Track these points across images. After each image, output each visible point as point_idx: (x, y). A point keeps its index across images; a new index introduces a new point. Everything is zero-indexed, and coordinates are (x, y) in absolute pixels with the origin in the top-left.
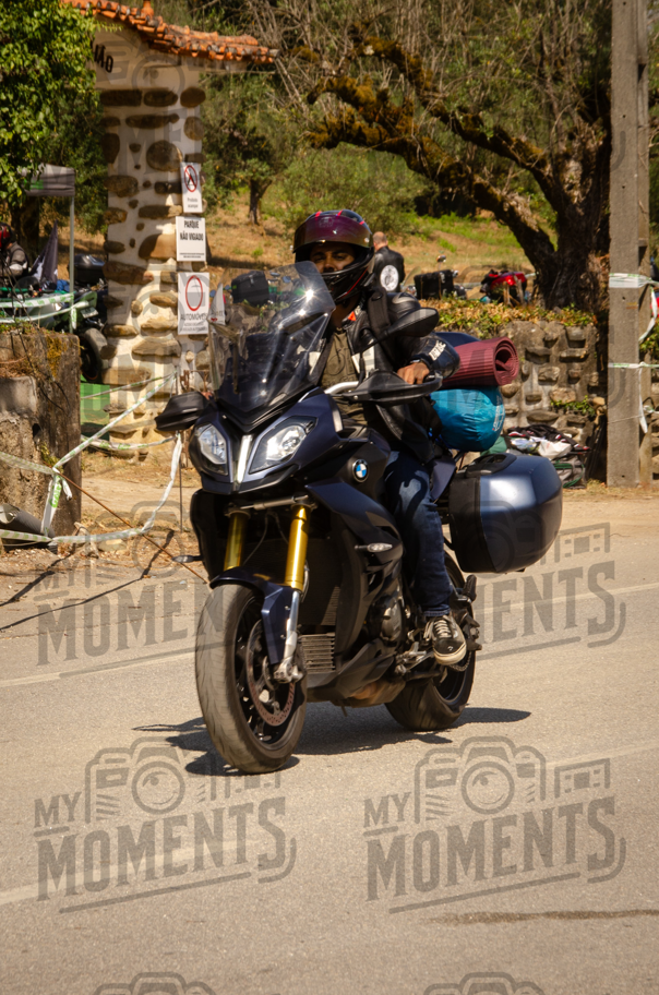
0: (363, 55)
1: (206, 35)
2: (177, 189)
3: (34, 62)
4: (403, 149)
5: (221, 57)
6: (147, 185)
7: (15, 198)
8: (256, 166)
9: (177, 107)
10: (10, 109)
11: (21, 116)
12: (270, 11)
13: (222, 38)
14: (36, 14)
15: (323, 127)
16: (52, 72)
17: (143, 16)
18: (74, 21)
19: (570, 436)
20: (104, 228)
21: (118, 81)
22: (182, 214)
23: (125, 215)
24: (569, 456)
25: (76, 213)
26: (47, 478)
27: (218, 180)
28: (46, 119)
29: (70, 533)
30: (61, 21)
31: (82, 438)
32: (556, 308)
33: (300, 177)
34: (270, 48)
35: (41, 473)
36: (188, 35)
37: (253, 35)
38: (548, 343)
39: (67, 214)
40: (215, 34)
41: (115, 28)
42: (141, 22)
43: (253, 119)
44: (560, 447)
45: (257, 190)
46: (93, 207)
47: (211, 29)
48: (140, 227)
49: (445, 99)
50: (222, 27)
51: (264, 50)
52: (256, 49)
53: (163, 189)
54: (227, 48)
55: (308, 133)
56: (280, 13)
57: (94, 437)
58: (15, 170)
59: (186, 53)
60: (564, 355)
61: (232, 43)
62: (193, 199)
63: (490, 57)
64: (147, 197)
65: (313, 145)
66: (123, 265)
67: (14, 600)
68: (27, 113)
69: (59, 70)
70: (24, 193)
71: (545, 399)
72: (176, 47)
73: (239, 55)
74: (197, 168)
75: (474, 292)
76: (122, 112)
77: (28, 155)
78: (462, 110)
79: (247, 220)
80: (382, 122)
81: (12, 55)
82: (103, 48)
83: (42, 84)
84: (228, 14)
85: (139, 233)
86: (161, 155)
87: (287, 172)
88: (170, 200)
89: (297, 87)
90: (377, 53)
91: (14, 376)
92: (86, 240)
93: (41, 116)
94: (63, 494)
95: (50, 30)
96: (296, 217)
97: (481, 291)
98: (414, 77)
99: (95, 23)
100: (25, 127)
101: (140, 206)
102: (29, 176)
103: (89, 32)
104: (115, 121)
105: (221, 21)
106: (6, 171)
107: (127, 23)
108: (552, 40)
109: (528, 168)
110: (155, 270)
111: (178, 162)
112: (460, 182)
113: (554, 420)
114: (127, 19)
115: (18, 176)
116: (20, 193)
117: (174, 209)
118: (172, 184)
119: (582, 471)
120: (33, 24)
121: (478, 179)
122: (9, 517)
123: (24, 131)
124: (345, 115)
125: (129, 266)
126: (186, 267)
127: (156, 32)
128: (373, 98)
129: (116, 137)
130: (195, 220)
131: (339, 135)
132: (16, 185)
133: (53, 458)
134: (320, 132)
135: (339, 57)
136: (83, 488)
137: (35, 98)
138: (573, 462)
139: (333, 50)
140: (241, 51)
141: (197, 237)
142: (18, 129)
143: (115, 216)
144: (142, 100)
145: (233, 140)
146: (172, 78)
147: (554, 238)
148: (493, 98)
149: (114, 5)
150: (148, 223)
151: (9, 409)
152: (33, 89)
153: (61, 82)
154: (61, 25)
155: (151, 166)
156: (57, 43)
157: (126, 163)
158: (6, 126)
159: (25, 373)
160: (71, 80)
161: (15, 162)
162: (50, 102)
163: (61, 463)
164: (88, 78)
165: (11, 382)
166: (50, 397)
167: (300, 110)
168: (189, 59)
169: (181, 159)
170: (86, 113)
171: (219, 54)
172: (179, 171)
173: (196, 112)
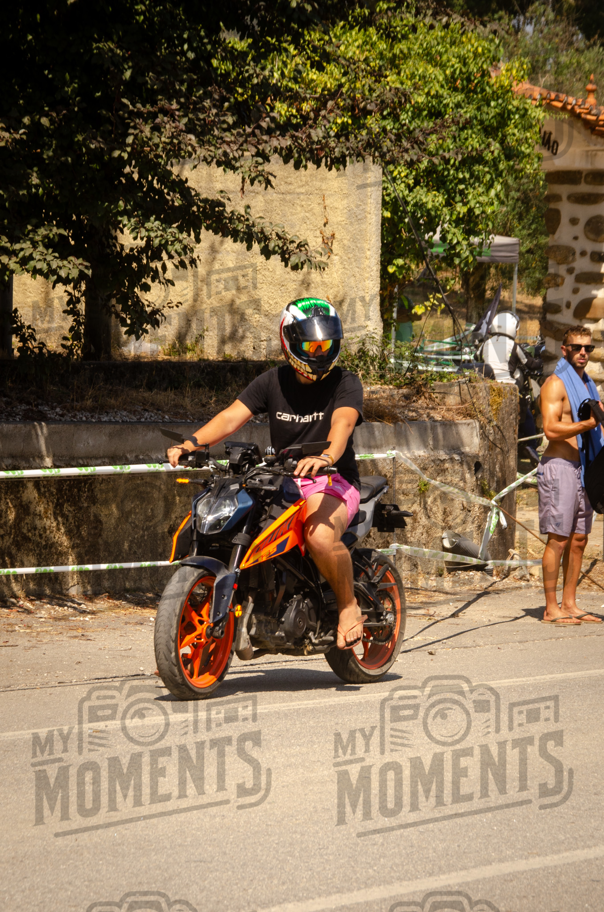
3: (489, 145)
6: (583, 254)
7: (467, 264)
10: (466, 186)
11: (475, 192)
14: (493, 104)
16: (504, 154)
17: (587, 106)
18: (526, 110)
20: (543, 291)
21: (561, 163)
23: (563, 280)
25: (519, 278)
26: (487, 509)
28: (497, 195)
29: (504, 558)
30: (514, 110)
31: (518, 475)
35: (481, 505)
39: (511, 279)
41: (562, 115)
42: (585, 111)
46: (534, 273)
48: (576, 291)
53: (598, 258)
57: (529, 474)
58: (468, 239)
64: (582, 265)
66: (559, 323)
67: (454, 615)
68: (481, 190)
69: (510, 153)
70: (475, 259)
76: (564, 190)
77: (480, 226)
81: (470, 139)
82: (550, 134)
83: (495, 165)
85: (575, 296)
86: (597, 227)
91: (459, 419)
92: (527, 302)
93: (492, 193)
94: (499, 523)
95: (503, 118)
99: (544, 111)
100: (478, 202)
101: (576, 272)
102: (481, 244)
103: (538, 120)
104: (556, 198)
106: (460, 240)
107: (572, 112)
114: (573, 108)
115: (470, 245)
116: (471, 259)
120: (492, 110)
122: (452, 543)
123: (477, 205)
125: (564, 325)
127: (597, 120)
129: (557, 212)
132: (467, 253)
133: (492, 493)
136: (517, 519)
137: (488, 177)
142: (472, 204)
143: (553, 281)
144: (583, 180)
149: (562, 96)
150: (583, 288)
151: (455, 448)
152: (487, 169)
153: (512, 163)
154: (514, 114)
155: (588, 238)
156: (511, 129)
157: (565, 235)
158: (462, 201)
159: (470, 416)
160: (521, 161)
161: (469, 232)
162: (501, 180)
163: (496, 497)
164: (536, 160)
165: (456, 425)
166: (491, 438)
170: (531, 190)
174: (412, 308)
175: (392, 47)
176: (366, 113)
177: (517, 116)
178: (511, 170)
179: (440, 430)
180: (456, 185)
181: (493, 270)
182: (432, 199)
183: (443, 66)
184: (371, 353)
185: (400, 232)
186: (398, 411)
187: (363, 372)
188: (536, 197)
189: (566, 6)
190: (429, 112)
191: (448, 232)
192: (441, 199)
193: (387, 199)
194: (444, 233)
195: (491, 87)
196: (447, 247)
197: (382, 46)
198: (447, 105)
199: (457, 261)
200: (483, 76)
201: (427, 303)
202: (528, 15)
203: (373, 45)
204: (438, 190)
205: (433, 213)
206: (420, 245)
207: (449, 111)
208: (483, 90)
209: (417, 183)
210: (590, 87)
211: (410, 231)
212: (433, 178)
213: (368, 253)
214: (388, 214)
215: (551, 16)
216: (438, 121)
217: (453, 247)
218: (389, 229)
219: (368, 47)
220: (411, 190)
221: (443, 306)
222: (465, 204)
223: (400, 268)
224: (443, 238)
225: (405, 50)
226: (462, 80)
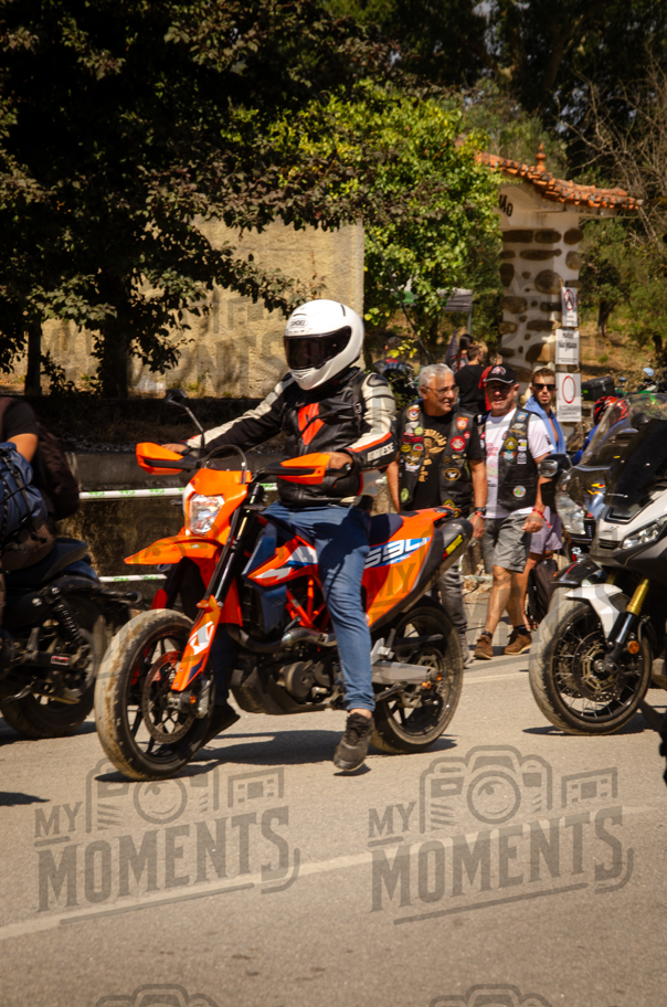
1: (587, 187)
2: (559, 308)
3: (453, 207)
5: (597, 205)
6: (534, 304)
8: (609, 289)
9: (560, 245)
10: (434, 243)
11: (442, 249)
13: (599, 190)
14: (457, 170)
16: (467, 215)
17: (538, 172)
18: (486, 176)
21: (515, 223)
22: (564, 328)
23: (516, 327)
28: (461, 252)
30: (475, 176)
33: (644, 299)
34: (636, 198)
36: (571, 189)
37: (622, 187)
40: (593, 187)
41: (516, 181)
42: (537, 177)
47: (589, 182)
48: (527, 337)
50: (597, 181)
51: (632, 200)
52: (626, 199)
53: (548, 308)
54: (602, 198)
55: (662, 265)
56: (645, 170)
58: (435, 291)
59: (571, 202)
61: (605, 194)
64: (533, 314)
68: (447, 247)
69: (472, 214)
70: (442, 308)
72: (563, 197)
73: (612, 204)
74: (574, 291)
76: (517, 247)
77: (446, 280)
79: (596, 332)
81: (437, 202)
82: (506, 197)
83: (459, 225)
84: (603, 171)
85: (527, 342)
86: (546, 281)
87: (632, 295)
88: (553, 317)
89: (655, 229)
93: (457, 250)
95: (467, 184)
96: (639, 331)
99: (501, 178)
100: (445, 258)
101: (528, 320)
102: (447, 296)
103: (496, 185)
104: (511, 254)
105: (596, 177)
106: (429, 291)
107: (526, 178)
111: (559, 287)
114: (526, 175)
115: (437, 296)
116: (439, 308)
117: (556, 324)
118: (555, 304)
120: (453, 180)
123: (444, 261)
125: (517, 367)
126: (562, 369)
127: (547, 186)
129: (512, 267)
130: (571, 332)
132: (435, 303)
137: (453, 235)
140: (613, 200)
141: (571, 346)
142: (439, 259)
143: (509, 328)
144: (533, 239)
146: (562, 222)
149: (517, 164)
150: (535, 334)
152: (452, 229)
153: (473, 223)
154: (476, 179)
155: (538, 290)
156: (472, 193)
157: (517, 288)
158: (430, 257)
160: (481, 222)
161: (436, 284)
162: (464, 239)
164: (494, 220)
167: (656, 247)
168: (572, 206)
169: (562, 284)
170: (478, 247)
171: (596, 202)
172: (560, 294)
173: (575, 247)
175: (368, 120)
177: (478, 182)
178: (473, 229)
180: (425, 242)
182: (404, 255)
183: (413, 137)
185: (375, 284)
190: (401, 177)
191: (418, 284)
192: (412, 255)
193: (367, 255)
194: (414, 285)
195: (455, 155)
196: (417, 297)
197: (359, 118)
198: (416, 172)
199: (426, 309)
200: (448, 145)
201: (401, 348)
203: (351, 117)
204: (409, 247)
205: (405, 267)
206: (393, 296)
207: (418, 177)
208: (448, 158)
209: (390, 240)
210: (540, 155)
211: (383, 283)
212: (405, 236)
214: (368, 270)
217: (422, 297)
218: (369, 280)
219: (346, 119)
220: (385, 246)
221: (415, 350)
222: (433, 259)
223: (375, 317)
224: (414, 290)
225: (380, 122)
226: (430, 149)
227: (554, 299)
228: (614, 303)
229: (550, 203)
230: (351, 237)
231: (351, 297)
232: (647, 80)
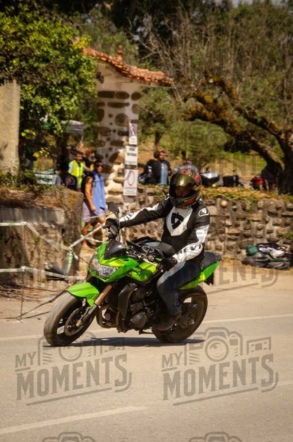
0: (208, 83)
1: (144, 70)
2: (127, 134)
3: (71, 77)
4: (222, 124)
5: (149, 80)
6: (115, 131)
7: (60, 133)
8: (159, 126)
9: (129, 100)
10: (60, 96)
11: (64, 99)
12: (171, 62)
13: (150, 72)
14: (73, 57)
15: (189, 112)
16: (79, 81)
17: (118, 61)
18: (89, 61)
19: (284, 248)
21: (106, 87)
22: (129, 145)
23: (105, 144)
24: (283, 257)
27: (143, 131)
28: (75, 102)
29: (74, 275)
30: (83, 60)
31: (82, 236)
32: (282, 194)
33: (177, 132)
34: (170, 77)
35: (64, 249)
36: (136, 70)
37: (163, 71)
38: (278, 209)
40: (147, 70)
41: (106, 65)
42: (117, 63)
43: (158, 107)
44: (279, 253)
45: (158, 136)
46: (90, 139)
47: (145, 68)
48: (110, 149)
49: (241, 104)
50: (150, 67)
51: (168, 78)
52: (164, 77)
53: (121, 134)
54: (152, 76)
55: (183, 114)
56: (175, 63)
57: (87, 235)
58: (61, 122)
59: (135, 77)
60: (284, 214)
61: (154, 74)
62: (133, 139)
63: (261, 87)
64: (114, 137)
65: (185, 120)
67: (51, 302)
68: (67, 98)
69: (81, 81)
71: (275, 232)
72: (131, 75)
73: (157, 80)
74: (136, 125)
75: (247, 186)
76: (106, 100)
77: (66, 116)
78: (249, 108)
79: (153, 149)
80: (215, 112)
81: (62, 74)
82: (100, 73)
83: (74, 87)
84: (153, 62)
85: (110, 152)
86: (121, 119)
87: (171, 129)
88: (124, 139)
89: (180, 95)
90: (214, 83)
91: (56, 208)
93: (73, 100)
95: (79, 64)
96: (174, 149)
97: (250, 185)
98: (229, 93)
99: (98, 62)
100: (66, 104)
101: (111, 140)
102: (67, 125)
103: (95, 66)
104: (102, 104)
105: (150, 65)
106: (57, 122)
107: (111, 63)
108: (288, 82)
109: (274, 135)
110: (116, 167)
111: (128, 123)
112: (246, 139)
113: (278, 241)
114: (111, 62)
115: (62, 125)
116: (62, 131)
117: (126, 143)
118: (125, 132)
119: (288, 263)
120: (71, 62)
121: (253, 138)
122: (49, 267)
123: (65, 106)
124: (199, 107)
126: (128, 167)
127: (123, 68)
128: (211, 101)
129: (102, 111)
130: (133, 147)
131: (196, 116)
132: (60, 128)
133: (69, 243)
134: (188, 114)
135: (198, 82)
137: (71, 92)
138: (285, 259)
139: (196, 80)
140: (158, 78)
141: (134, 155)
142: (63, 105)
143: (101, 144)
144: (115, 96)
145: (150, 115)
146: (130, 88)
147: (283, 165)
148: (262, 104)
149: (106, 55)
150: (114, 148)
151: (53, 222)
152: (70, 89)
153: (82, 86)
154: (83, 62)
155: (117, 124)
156: (82, 70)
157: (106, 122)
158: (58, 103)
159: (60, 207)
160: (86, 86)
161: (61, 118)
162: (77, 94)
163: (72, 246)
164: (93, 85)
165: (54, 210)
166: (70, 218)
167: (180, 104)
168: (136, 80)
169: (130, 121)
170: (90, 99)
171: (148, 78)
172: (128, 127)
173: (137, 102)
174: (33, 154)
175: (25, 27)
176: (13, 58)
177: (85, 64)
178: (82, 89)
179: (46, 213)
180: (56, 95)
181: (70, 137)
182: (44, 101)
183: (50, 37)
184: (13, 175)
185: (28, 117)
186: (25, 203)
187: (9, 184)
188: (92, 103)
189: (107, 11)
190: (43, 59)
191: (51, 118)
192: (48, 102)
193: (22, 100)
194: (49, 118)
195: (73, 49)
196: (50, 125)
197: (21, 25)
198: (51, 57)
199: (55, 132)
200: (69, 43)
201: (41, 152)
202: (89, 14)
203: (16, 25)
204: (46, 98)
205: (44, 108)
206: (38, 124)
207: (52, 59)
208: (69, 50)
209: (37, 93)
210: (120, 51)
211: (32, 116)
212: (44, 91)
213: (13, 126)
214: (22, 108)
215: (101, 15)
216: (47, 64)
217: (53, 125)
218: (23, 115)
219: (14, 25)
220: (33, 96)
221: (48, 153)
222: (59, 105)
223: (28, 134)
224: (49, 121)
225: (32, 28)
226: (59, 44)
227: (125, 129)
228: (163, 133)
229: (124, 78)
230: (13, 90)
231: (12, 123)
232: (177, 14)
